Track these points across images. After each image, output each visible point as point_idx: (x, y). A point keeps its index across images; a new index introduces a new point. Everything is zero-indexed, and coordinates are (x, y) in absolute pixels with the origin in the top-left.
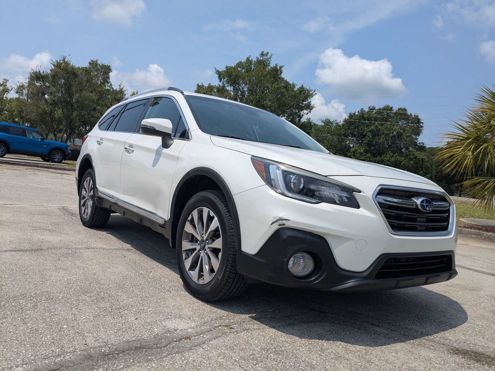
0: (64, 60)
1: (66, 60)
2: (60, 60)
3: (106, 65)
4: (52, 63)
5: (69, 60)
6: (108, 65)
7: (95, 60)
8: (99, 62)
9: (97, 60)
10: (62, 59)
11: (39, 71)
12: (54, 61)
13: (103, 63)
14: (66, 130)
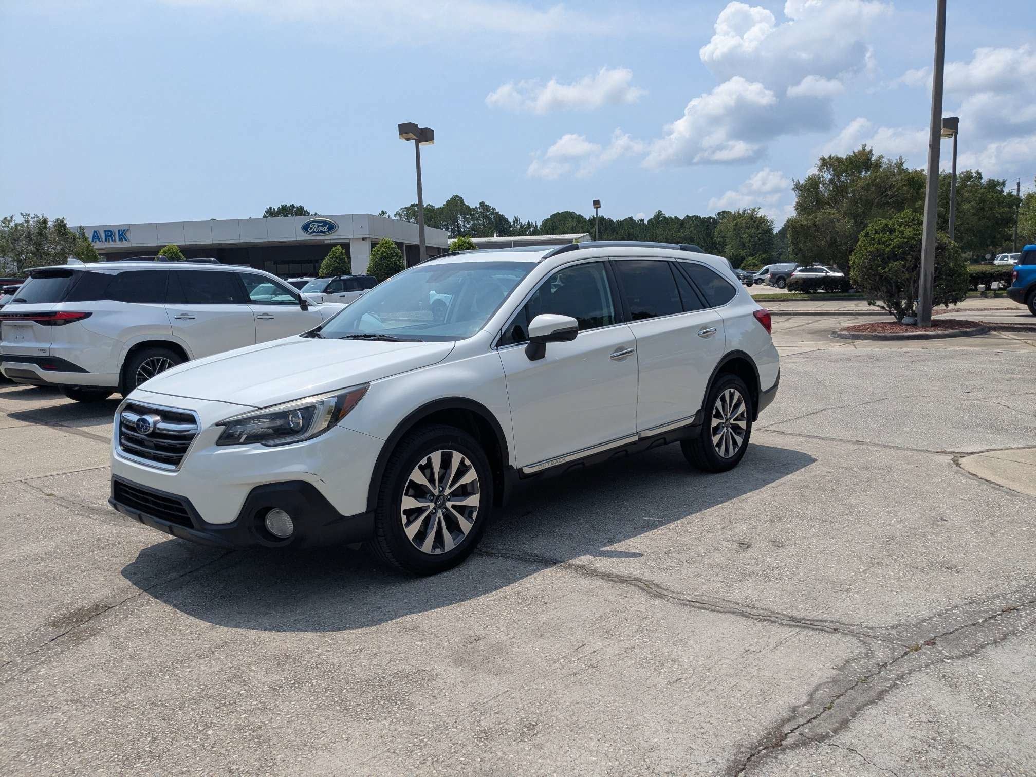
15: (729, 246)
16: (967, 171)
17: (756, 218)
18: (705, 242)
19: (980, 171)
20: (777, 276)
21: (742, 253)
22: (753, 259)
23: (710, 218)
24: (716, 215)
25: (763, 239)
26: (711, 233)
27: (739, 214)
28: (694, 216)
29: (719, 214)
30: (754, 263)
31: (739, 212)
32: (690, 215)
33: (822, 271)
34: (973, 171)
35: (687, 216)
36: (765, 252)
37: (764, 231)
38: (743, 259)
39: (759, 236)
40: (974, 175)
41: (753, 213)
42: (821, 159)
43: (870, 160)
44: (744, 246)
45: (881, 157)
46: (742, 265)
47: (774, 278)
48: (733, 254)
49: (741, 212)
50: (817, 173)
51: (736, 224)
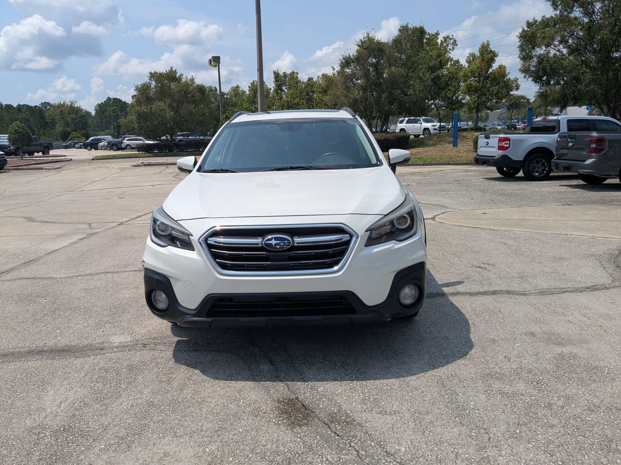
0: (368, 37)
1: (370, 36)
2: (364, 38)
3: (418, 27)
4: (356, 43)
5: (373, 35)
6: (420, 26)
7: (405, 25)
8: (410, 26)
9: (408, 24)
10: (366, 35)
11: (349, 56)
12: (358, 40)
13: (414, 26)
14: (379, 117)
15: (58, 125)
16: (210, 87)
17: (74, 107)
18: (40, 122)
19: (216, 87)
20: (112, 144)
21: (69, 130)
22: (76, 134)
23: (36, 106)
24: (40, 104)
25: (81, 121)
26: (43, 116)
27: (61, 105)
28: (25, 105)
29: (42, 104)
30: (79, 136)
31: (60, 103)
32: (21, 104)
33: (141, 140)
34: (213, 87)
35: (19, 104)
36: (84, 129)
37: (81, 116)
38: (69, 134)
39: (78, 119)
40: (213, 89)
41: (72, 104)
42: (150, 73)
43: (175, 76)
44: (69, 125)
45: (182, 75)
46: (70, 137)
47: (110, 144)
48: (62, 130)
49: (62, 103)
50: (149, 81)
51: (62, 111)
